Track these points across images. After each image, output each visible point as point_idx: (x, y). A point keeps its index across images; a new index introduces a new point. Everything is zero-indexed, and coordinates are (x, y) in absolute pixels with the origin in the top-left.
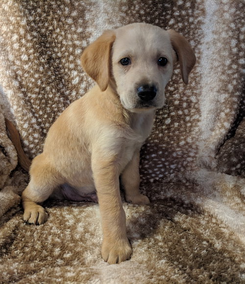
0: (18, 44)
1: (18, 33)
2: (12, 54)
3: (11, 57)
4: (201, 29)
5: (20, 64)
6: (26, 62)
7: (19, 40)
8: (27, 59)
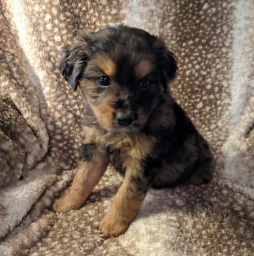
0: (51, 25)
1: (51, 13)
2: (45, 35)
3: (44, 38)
4: (233, 14)
5: (53, 45)
6: (59, 44)
7: (52, 21)
8: (60, 40)
